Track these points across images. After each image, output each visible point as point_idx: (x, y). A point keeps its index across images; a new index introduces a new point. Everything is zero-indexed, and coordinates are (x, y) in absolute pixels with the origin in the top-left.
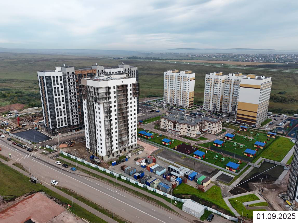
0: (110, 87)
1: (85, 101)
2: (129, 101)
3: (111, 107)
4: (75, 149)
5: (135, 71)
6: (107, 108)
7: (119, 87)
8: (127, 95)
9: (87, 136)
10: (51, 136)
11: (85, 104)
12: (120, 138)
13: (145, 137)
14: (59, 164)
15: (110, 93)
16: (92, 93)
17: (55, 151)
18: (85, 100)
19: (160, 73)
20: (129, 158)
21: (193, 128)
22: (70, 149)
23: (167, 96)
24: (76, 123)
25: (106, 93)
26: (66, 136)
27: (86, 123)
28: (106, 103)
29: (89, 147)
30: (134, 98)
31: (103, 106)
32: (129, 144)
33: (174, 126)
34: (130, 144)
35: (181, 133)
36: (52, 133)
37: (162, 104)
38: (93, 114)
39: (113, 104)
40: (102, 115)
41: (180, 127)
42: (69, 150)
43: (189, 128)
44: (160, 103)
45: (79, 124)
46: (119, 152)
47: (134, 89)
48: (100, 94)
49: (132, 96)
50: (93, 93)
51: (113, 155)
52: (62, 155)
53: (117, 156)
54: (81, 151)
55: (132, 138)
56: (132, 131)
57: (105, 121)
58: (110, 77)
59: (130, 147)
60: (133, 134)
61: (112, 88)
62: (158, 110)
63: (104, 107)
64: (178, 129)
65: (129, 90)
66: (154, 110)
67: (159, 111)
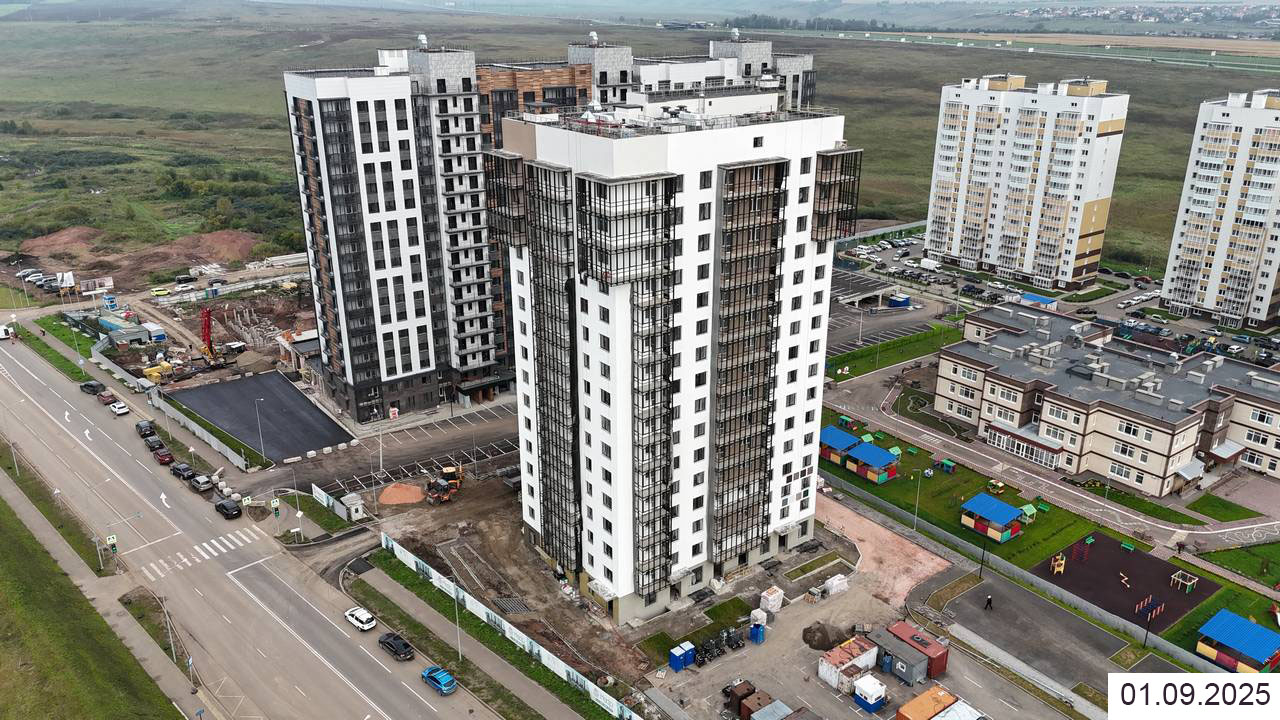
0: (681, 177)
1: (520, 256)
2: (788, 267)
3: (676, 305)
4: (460, 519)
5: (796, 78)
6: (651, 311)
7: (733, 174)
8: (779, 228)
9: (528, 436)
10: (349, 425)
11: (521, 275)
12: (717, 496)
13: (851, 466)
14: (360, 625)
15: (674, 216)
16: (566, 215)
17: (355, 528)
18: (526, 251)
19: (888, 94)
20: (771, 617)
21: (1160, 441)
22: (435, 518)
23: (948, 220)
24: (479, 357)
25: (650, 217)
26: (426, 427)
27: (524, 365)
28: (650, 282)
29: (536, 524)
30: (821, 249)
31: (632, 299)
32: (768, 523)
33: (1030, 415)
34: (776, 524)
35: (1069, 461)
36: (353, 403)
37: (918, 260)
38: (567, 338)
39: (688, 289)
40: (621, 357)
41: (1070, 423)
42: (431, 525)
43: (1130, 438)
44: (906, 254)
45: (492, 361)
46: (708, 574)
47: (823, 189)
48: (613, 224)
49: (805, 237)
50: (573, 212)
51: (675, 591)
52: (384, 558)
53: (699, 596)
54: (492, 538)
55: (786, 491)
56: (788, 446)
57: (635, 391)
58: (682, 108)
59: (774, 544)
60: (797, 468)
61: (691, 182)
62: (901, 297)
63: (634, 307)
64: (1056, 430)
65: (793, 196)
66: (879, 292)
67: (907, 302)
